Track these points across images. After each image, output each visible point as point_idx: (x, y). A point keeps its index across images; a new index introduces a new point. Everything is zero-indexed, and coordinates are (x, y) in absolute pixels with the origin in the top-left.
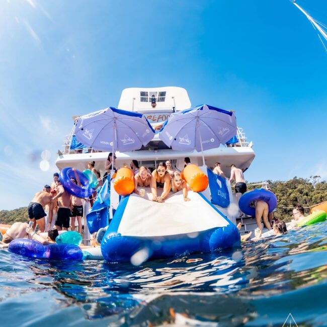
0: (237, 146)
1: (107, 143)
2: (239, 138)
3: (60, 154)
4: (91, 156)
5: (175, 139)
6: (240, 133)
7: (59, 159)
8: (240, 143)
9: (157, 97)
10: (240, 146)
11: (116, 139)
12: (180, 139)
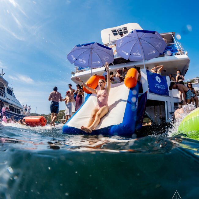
0: (178, 54)
1: (96, 63)
2: (178, 49)
3: (73, 73)
4: (89, 72)
5: (130, 54)
6: (180, 46)
7: (73, 76)
8: (179, 52)
9: (123, 31)
10: (179, 54)
11: (100, 59)
12: (134, 53)
